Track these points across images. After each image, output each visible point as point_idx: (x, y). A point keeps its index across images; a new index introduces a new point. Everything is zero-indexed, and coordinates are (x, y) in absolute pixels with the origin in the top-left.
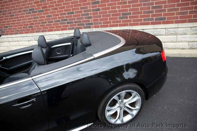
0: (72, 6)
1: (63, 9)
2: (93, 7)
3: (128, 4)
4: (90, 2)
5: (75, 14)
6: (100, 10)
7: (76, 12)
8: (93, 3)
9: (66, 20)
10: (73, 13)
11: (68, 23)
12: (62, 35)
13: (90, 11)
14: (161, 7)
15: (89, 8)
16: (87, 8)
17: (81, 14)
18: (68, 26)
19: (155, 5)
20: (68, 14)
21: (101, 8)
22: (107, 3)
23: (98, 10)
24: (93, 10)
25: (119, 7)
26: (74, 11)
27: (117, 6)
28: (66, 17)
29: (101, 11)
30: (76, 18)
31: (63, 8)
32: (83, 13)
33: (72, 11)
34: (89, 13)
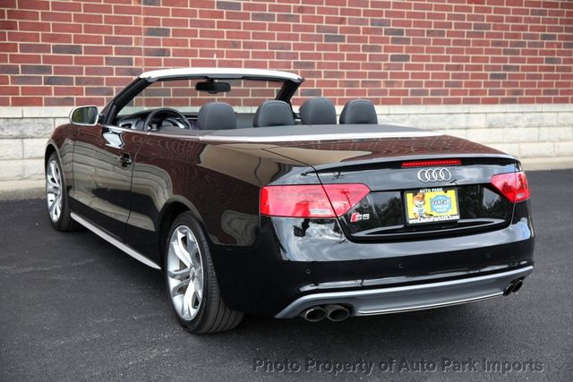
0: (78, 28)
1: (40, 33)
2: (147, 42)
3: (242, 50)
4: (143, 27)
5: (83, 55)
6: (169, 55)
7: (88, 50)
8: (150, 32)
9: (46, 70)
10: (76, 50)
11: (48, 81)
12: (15, 121)
13: (138, 52)
14: (312, 65)
15: (137, 44)
16: (129, 41)
17: (104, 56)
18: (48, 91)
19: (299, 60)
20: (56, 49)
21: (171, 48)
22: (189, 39)
23: (163, 52)
24: (148, 52)
25: (220, 54)
26: (83, 45)
27: (217, 51)
28: (47, 59)
29: (171, 57)
30: (84, 67)
31: (43, 27)
32: (114, 56)
33: (73, 44)
34: (134, 57)
